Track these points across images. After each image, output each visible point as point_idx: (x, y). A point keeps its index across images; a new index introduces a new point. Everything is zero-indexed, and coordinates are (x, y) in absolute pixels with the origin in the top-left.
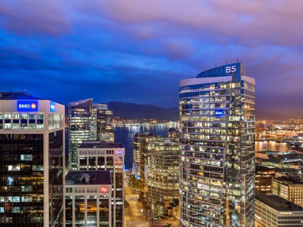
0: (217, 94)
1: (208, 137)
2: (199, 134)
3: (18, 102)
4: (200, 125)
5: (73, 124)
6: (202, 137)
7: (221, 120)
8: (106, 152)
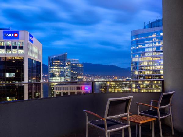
0: (157, 40)
1: (152, 72)
2: (145, 70)
3: (4, 31)
4: (145, 64)
5: (52, 72)
6: (147, 73)
7: (161, 59)
8: (76, 88)
